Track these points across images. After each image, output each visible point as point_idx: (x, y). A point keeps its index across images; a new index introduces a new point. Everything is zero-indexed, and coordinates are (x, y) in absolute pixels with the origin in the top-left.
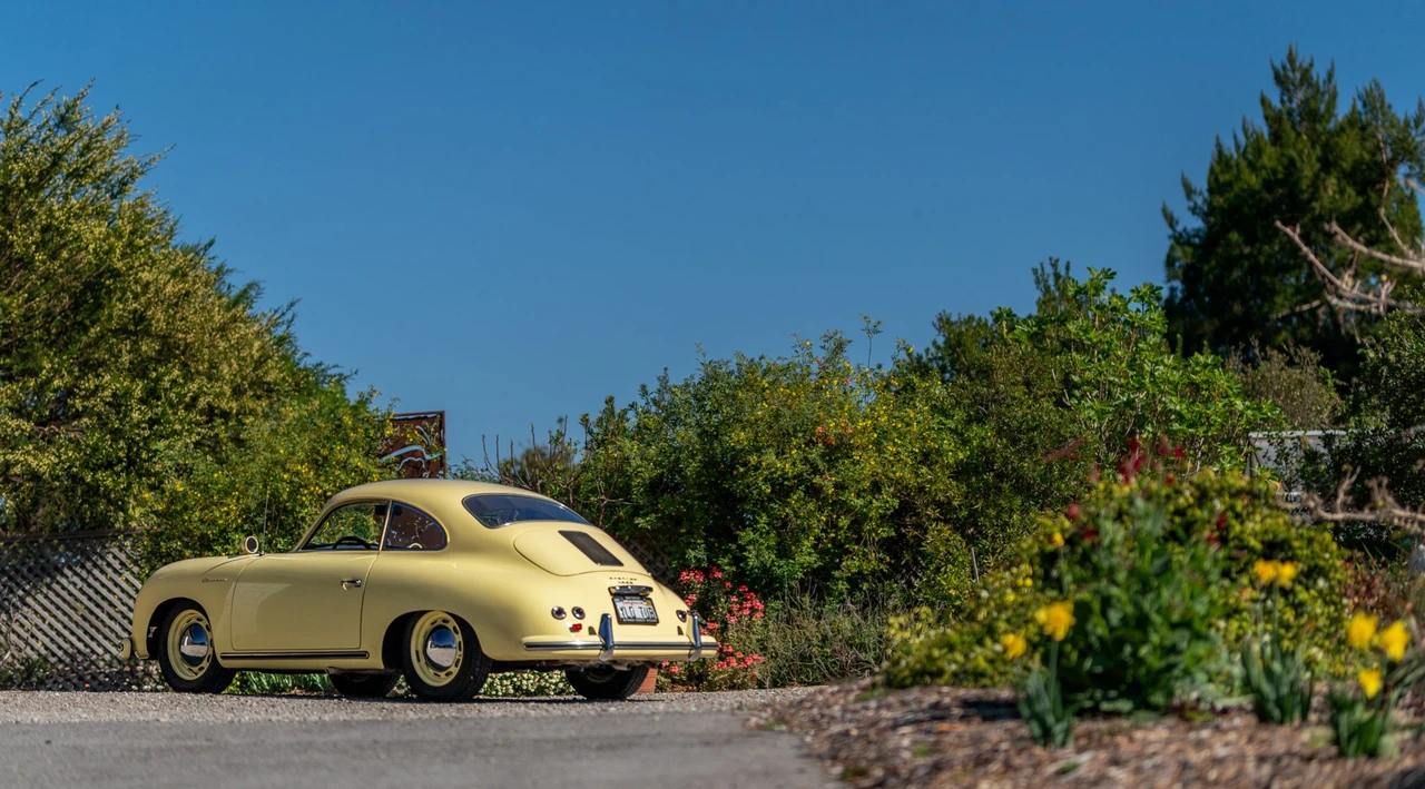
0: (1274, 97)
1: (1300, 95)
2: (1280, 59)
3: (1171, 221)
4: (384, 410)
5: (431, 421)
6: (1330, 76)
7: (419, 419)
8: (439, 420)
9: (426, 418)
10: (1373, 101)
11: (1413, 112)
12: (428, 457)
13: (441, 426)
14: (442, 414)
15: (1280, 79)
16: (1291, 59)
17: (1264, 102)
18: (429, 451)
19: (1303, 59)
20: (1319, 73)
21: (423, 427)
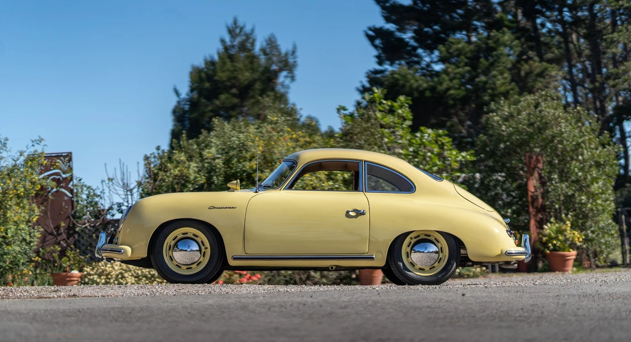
0: (227, 38)
1: (238, 40)
2: (230, 22)
3: (177, 93)
4: (40, 151)
5: (65, 157)
6: (253, 30)
7: (58, 156)
8: (68, 157)
9: (62, 156)
10: (272, 43)
11: (290, 48)
12: (64, 176)
13: (70, 160)
14: (71, 153)
15: (231, 32)
16: (235, 22)
17: (223, 41)
18: (64, 173)
19: (240, 23)
20: (248, 29)
21: (61, 160)
